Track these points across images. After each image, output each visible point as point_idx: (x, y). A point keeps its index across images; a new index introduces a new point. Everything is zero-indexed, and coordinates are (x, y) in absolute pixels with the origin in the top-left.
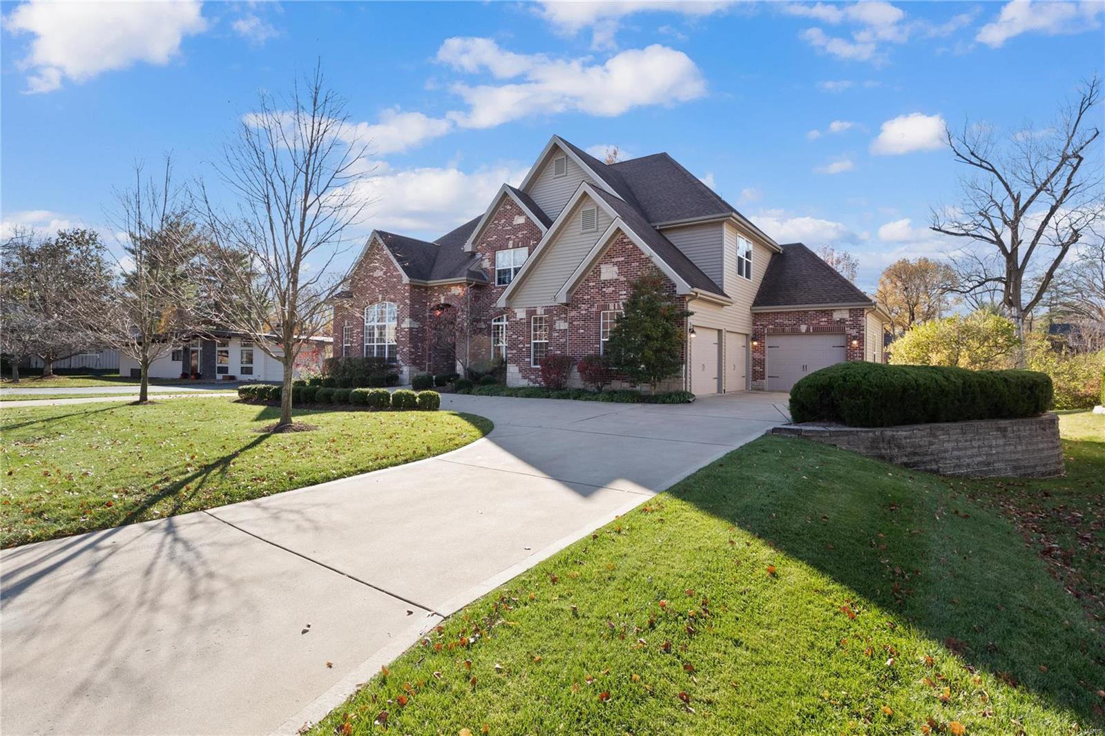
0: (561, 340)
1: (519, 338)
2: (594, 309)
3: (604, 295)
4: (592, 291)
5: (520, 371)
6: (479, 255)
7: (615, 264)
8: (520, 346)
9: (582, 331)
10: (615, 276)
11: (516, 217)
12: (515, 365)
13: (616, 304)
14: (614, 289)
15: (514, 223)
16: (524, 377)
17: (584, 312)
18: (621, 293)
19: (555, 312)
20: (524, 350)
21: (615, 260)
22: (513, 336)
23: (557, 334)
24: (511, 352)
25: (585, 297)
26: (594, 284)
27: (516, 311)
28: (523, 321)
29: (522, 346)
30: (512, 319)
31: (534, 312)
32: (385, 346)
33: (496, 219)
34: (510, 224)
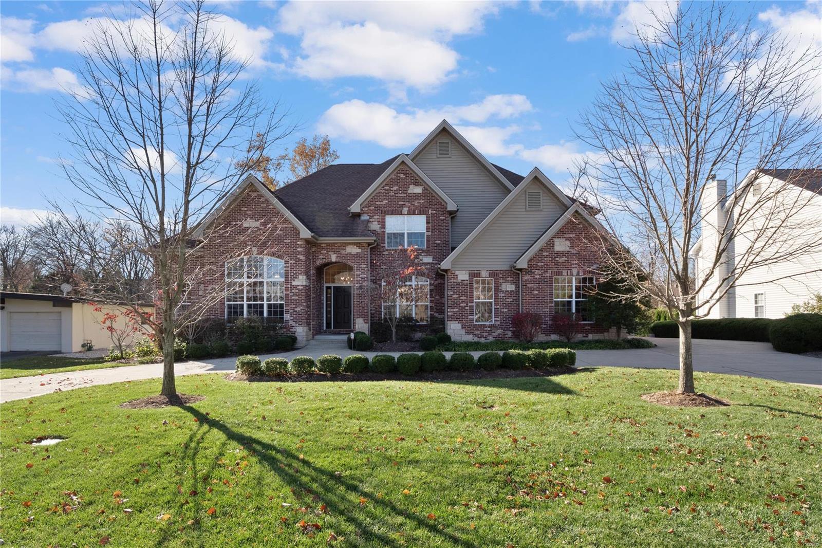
0: (508, 300)
1: (461, 298)
2: (548, 275)
3: (557, 263)
4: (545, 259)
5: (462, 328)
6: (365, 217)
7: (567, 239)
8: (462, 305)
9: (537, 292)
10: (568, 249)
11: (411, 186)
12: (457, 322)
13: (569, 271)
14: (566, 259)
15: (409, 191)
16: (467, 333)
17: (538, 277)
18: (572, 262)
19: (501, 276)
20: (467, 308)
21: (567, 236)
22: (454, 296)
23: (503, 295)
24: (452, 310)
25: (539, 264)
26: (548, 254)
27: (457, 273)
28: (466, 282)
29: (465, 305)
30: (452, 280)
31: (478, 275)
32: (263, 304)
33: (386, 185)
34: (405, 192)
